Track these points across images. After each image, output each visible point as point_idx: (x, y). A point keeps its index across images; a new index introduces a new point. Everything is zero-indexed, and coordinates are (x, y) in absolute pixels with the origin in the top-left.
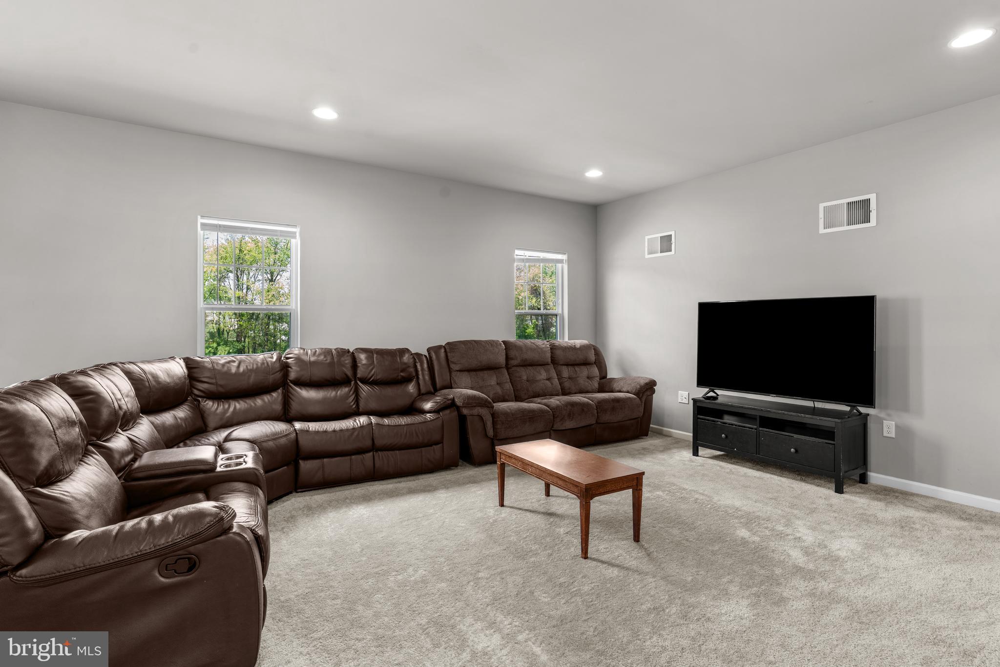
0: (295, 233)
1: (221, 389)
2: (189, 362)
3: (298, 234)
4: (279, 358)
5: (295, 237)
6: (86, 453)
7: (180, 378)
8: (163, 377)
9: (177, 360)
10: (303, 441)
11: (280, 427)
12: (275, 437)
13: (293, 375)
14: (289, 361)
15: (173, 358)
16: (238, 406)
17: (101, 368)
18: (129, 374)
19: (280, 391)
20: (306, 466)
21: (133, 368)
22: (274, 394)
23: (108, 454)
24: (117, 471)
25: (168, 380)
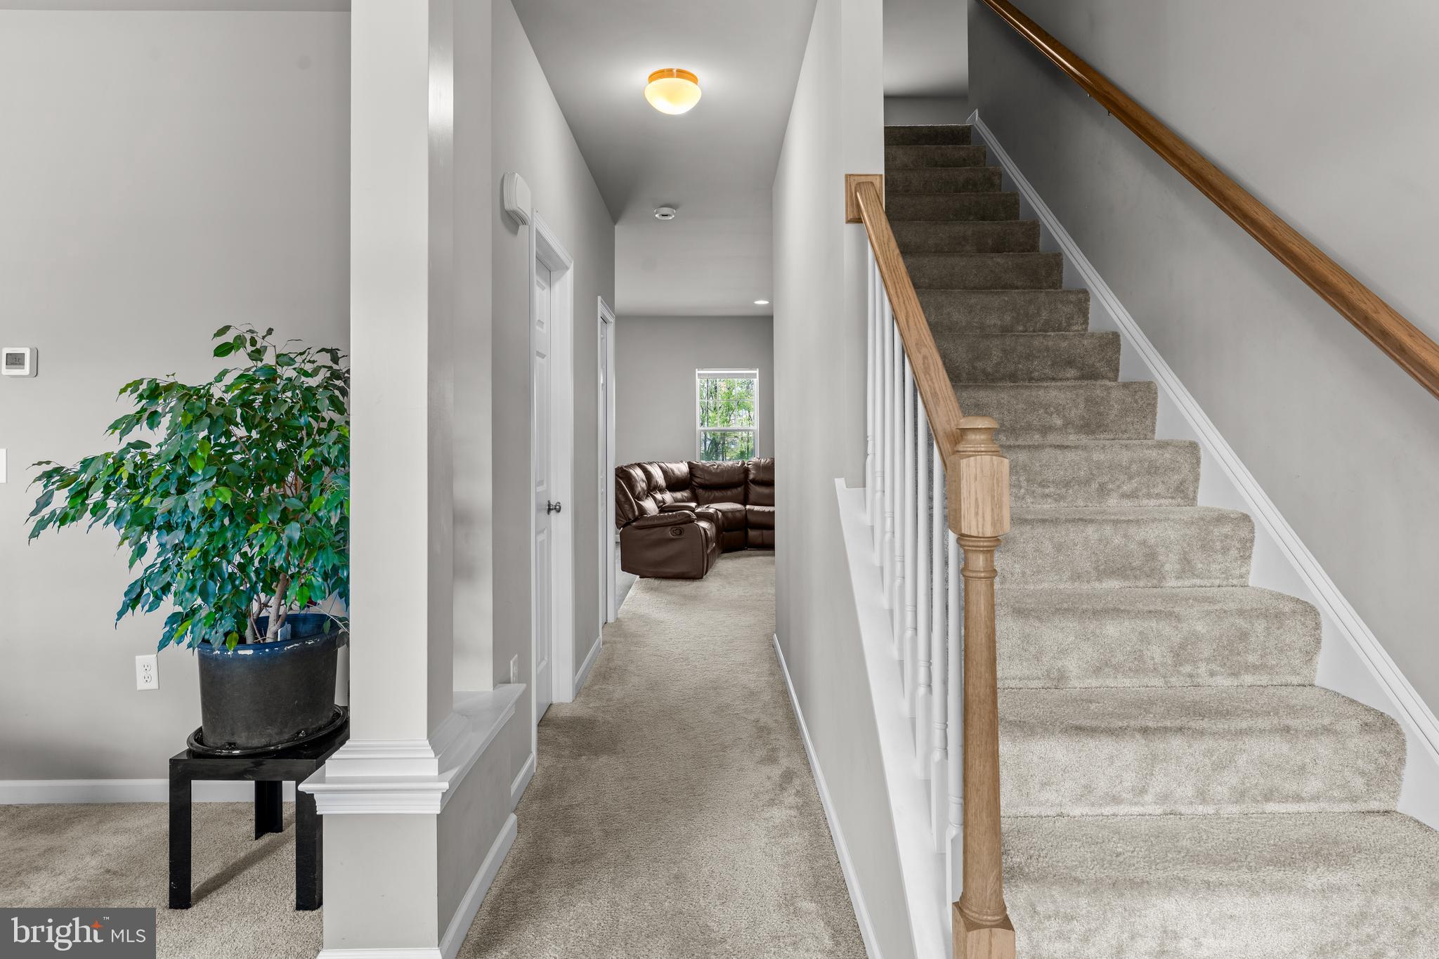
0: (756, 374)
1: (706, 482)
2: (690, 464)
3: (758, 375)
4: (743, 464)
5: (756, 378)
6: (647, 496)
7: (685, 473)
8: (677, 472)
9: (684, 462)
10: (751, 518)
11: (738, 506)
12: (733, 512)
13: (751, 477)
14: (749, 466)
15: (682, 462)
16: (717, 494)
17: (650, 463)
18: (661, 468)
19: (743, 487)
20: (752, 533)
21: (662, 465)
22: (739, 489)
23: (655, 499)
24: (659, 508)
25: (679, 473)
